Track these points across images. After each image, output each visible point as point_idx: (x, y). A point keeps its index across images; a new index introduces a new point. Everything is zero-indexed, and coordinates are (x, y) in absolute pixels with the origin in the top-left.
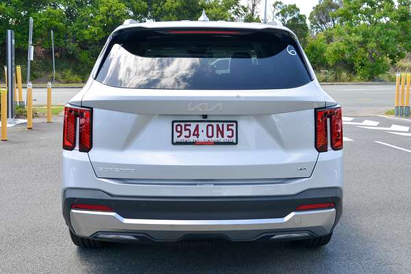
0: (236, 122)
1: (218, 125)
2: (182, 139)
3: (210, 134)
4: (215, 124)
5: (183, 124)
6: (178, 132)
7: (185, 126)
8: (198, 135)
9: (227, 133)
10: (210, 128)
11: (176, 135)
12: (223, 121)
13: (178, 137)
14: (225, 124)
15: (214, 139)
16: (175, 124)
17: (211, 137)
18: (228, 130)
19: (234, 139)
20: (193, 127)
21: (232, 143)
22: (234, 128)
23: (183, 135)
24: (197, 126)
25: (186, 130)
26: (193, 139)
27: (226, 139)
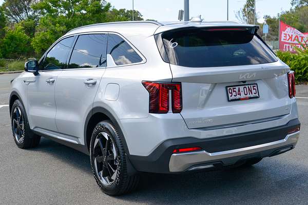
0: (257, 84)
1: (248, 87)
2: (233, 97)
3: (246, 93)
4: (247, 86)
5: (232, 88)
6: (230, 93)
7: (233, 89)
8: (240, 94)
9: (254, 91)
10: (245, 89)
11: (230, 95)
12: (251, 84)
13: (231, 96)
14: (252, 86)
15: (248, 96)
16: (228, 88)
17: (247, 95)
18: (254, 89)
19: (257, 95)
20: (237, 90)
21: (257, 97)
22: (256, 88)
23: (233, 95)
24: (239, 89)
25: (234, 91)
26: (238, 97)
27: (253, 95)
